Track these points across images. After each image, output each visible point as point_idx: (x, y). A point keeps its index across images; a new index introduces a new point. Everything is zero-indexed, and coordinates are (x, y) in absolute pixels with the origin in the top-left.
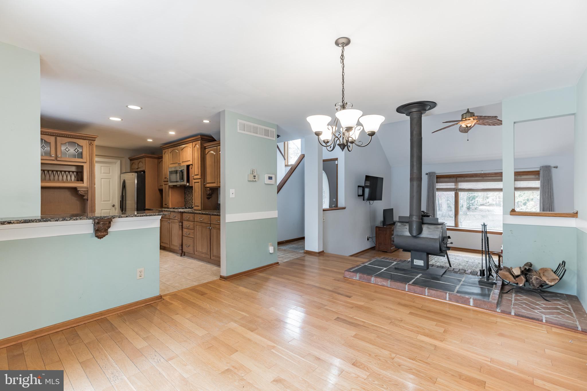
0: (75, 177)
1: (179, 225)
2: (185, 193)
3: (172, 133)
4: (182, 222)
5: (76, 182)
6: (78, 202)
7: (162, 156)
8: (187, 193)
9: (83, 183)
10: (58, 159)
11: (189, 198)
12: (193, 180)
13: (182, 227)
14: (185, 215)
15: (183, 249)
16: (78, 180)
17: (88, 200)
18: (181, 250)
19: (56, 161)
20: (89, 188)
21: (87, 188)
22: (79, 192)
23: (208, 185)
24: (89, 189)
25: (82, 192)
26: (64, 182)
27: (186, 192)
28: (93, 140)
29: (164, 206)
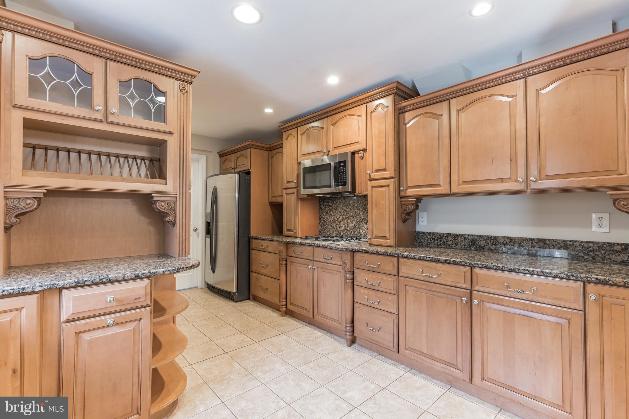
0: (148, 169)
1: (346, 279)
2: (320, 209)
3: (333, 80)
4: (353, 272)
5: (150, 179)
6: (152, 229)
7: (283, 143)
8: (327, 209)
9: (166, 184)
10: (112, 119)
11: (332, 219)
12: (369, 182)
13: (353, 282)
14: (357, 256)
15: (355, 331)
16: (153, 177)
17: (174, 224)
18: (351, 334)
19: (107, 125)
20: (178, 196)
21: (173, 194)
22: (158, 205)
23: (410, 192)
24: (178, 198)
25: (163, 204)
26: (124, 180)
27: (323, 207)
28: (187, 82)
29: (285, 232)
